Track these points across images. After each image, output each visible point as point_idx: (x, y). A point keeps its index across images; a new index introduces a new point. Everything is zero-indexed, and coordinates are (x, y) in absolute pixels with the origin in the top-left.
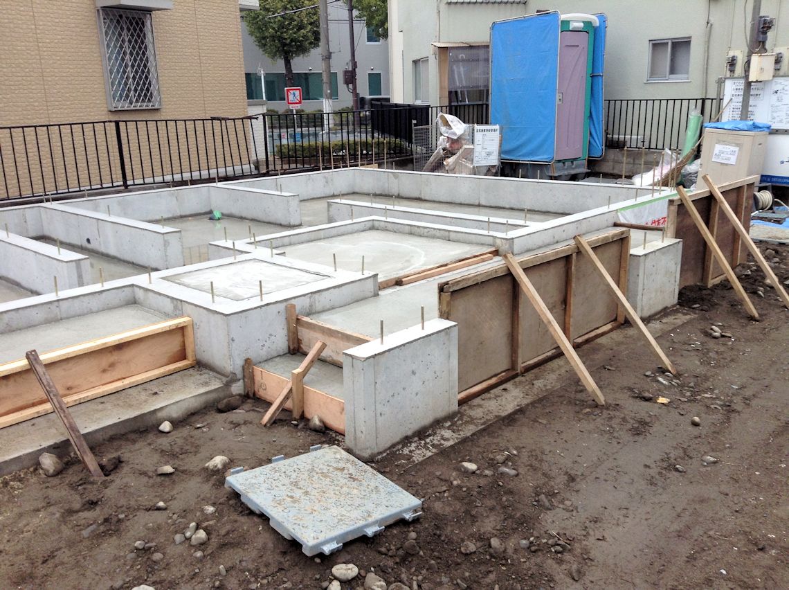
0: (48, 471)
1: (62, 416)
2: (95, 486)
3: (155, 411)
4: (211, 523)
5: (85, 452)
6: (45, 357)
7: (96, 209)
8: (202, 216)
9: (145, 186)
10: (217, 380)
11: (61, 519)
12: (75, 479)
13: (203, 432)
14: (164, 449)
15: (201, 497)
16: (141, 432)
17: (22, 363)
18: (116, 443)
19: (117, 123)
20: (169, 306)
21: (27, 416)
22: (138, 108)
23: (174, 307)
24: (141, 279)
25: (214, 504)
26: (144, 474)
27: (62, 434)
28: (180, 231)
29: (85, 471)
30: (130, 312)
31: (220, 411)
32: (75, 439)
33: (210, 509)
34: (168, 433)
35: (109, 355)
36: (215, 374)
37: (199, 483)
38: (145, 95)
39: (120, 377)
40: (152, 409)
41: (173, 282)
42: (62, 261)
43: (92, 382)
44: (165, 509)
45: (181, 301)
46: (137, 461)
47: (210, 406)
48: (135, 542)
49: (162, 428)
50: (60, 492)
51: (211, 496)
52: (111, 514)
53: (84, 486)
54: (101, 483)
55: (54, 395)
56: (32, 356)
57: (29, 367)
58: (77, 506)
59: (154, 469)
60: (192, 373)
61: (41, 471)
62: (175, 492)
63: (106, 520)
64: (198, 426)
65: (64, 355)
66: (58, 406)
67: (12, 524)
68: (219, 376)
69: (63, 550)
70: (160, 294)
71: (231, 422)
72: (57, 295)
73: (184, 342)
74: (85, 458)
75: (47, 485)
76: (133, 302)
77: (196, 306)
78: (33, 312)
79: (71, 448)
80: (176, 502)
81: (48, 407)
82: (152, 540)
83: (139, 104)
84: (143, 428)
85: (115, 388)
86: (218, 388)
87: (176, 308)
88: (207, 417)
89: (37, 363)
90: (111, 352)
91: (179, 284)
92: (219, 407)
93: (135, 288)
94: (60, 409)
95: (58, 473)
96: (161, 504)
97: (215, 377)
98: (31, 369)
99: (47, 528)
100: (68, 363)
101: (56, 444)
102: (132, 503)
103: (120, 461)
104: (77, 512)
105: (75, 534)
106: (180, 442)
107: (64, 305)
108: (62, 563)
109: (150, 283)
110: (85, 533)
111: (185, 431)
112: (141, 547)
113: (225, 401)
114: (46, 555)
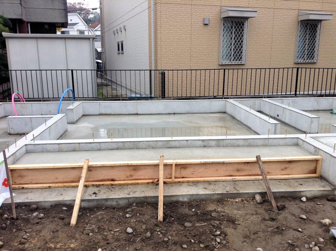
0: (257, 201)
1: (266, 182)
2: (274, 213)
3: (300, 192)
4: (322, 245)
5: (272, 199)
6: (263, 159)
7: (282, 103)
8: (327, 111)
9: (304, 96)
10: (329, 187)
11: (261, 221)
12: (267, 208)
13: (320, 206)
14: (303, 208)
15: (318, 233)
16: (294, 198)
17: (255, 159)
18: (283, 199)
19: (298, 69)
20: (312, 149)
21: (252, 179)
22: (307, 62)
23: (315, 151)
24: (302, 136)
25: (323, 238)
26: (294, 215)
27: (264, 189)
28: (319, 118)
29: (271, 206)
30: (295, 148)
31: (328, 200)
32: (269, 193)
33: (322, 240)
34: (305, 202)
35: (286, 164)
36: (328, 184)
37: (317, 227)
38: (311, 57)
39: (288, 174)
40: (300, 190)
41: (316, 140)
42: (270, 123)
43: (277, 173)
44: (301, 232)
45: (319, 149)
46: (291, 209)
47: (324, 197)
48: (289, 240)
49: (302, 199)
50: (261, 211)
51: (322, 235)
52: (279, 226)
53: (270, 212)
54: (277, 213)
55: (264, 174)
56: (258, 158)
57: (256, 161)
58: (267, 218)
59: (298, 214)
60: (317, 180)
61: (255, 201)
62: (306, 227)
63: (277, 228)
64: (318, 203)
65: (269, 160)
66: (265, 179)
67: (244, 216)
68: (330, 185)
69: (261, 232)
70: (310, 144)
71: (334, 207)
72: (268, 136)
73: (316, 166)
74: (272, 201)
75: (256, 206)
76: (297, 145)
77: (326, 152)
78: (259, 141)
79: (266, 196)
80: (306, 231)
81: (261, 177)
82: (295, 242)
83: (308, 60)
84: (295, 197)
85: (285, 178)
86: (329, 190)
87: (316, 151)
88: (322, 201)
89: (260, 160)
90: (286, 163)
91: (318, 141)
92: (328, 198)
93: (299, 139)
94: (265, 180)
95: (260, 203)
96: (300, 230)
97: (328, 185)
98: (257, 162)
99: (256, 222)
100: (270, 163)
101: (261, 192)
102: (288, 225)
103: (285, 207)
104: (267, 220)
105: (265, 228)
106: (310, 207)
107: (270, 141)
108: (260, 237)
109: (306, 138)
110: (270, 229)
111: (312, 204)
112: (291, 243)
113: (331, 197)
114: (255, 232)
